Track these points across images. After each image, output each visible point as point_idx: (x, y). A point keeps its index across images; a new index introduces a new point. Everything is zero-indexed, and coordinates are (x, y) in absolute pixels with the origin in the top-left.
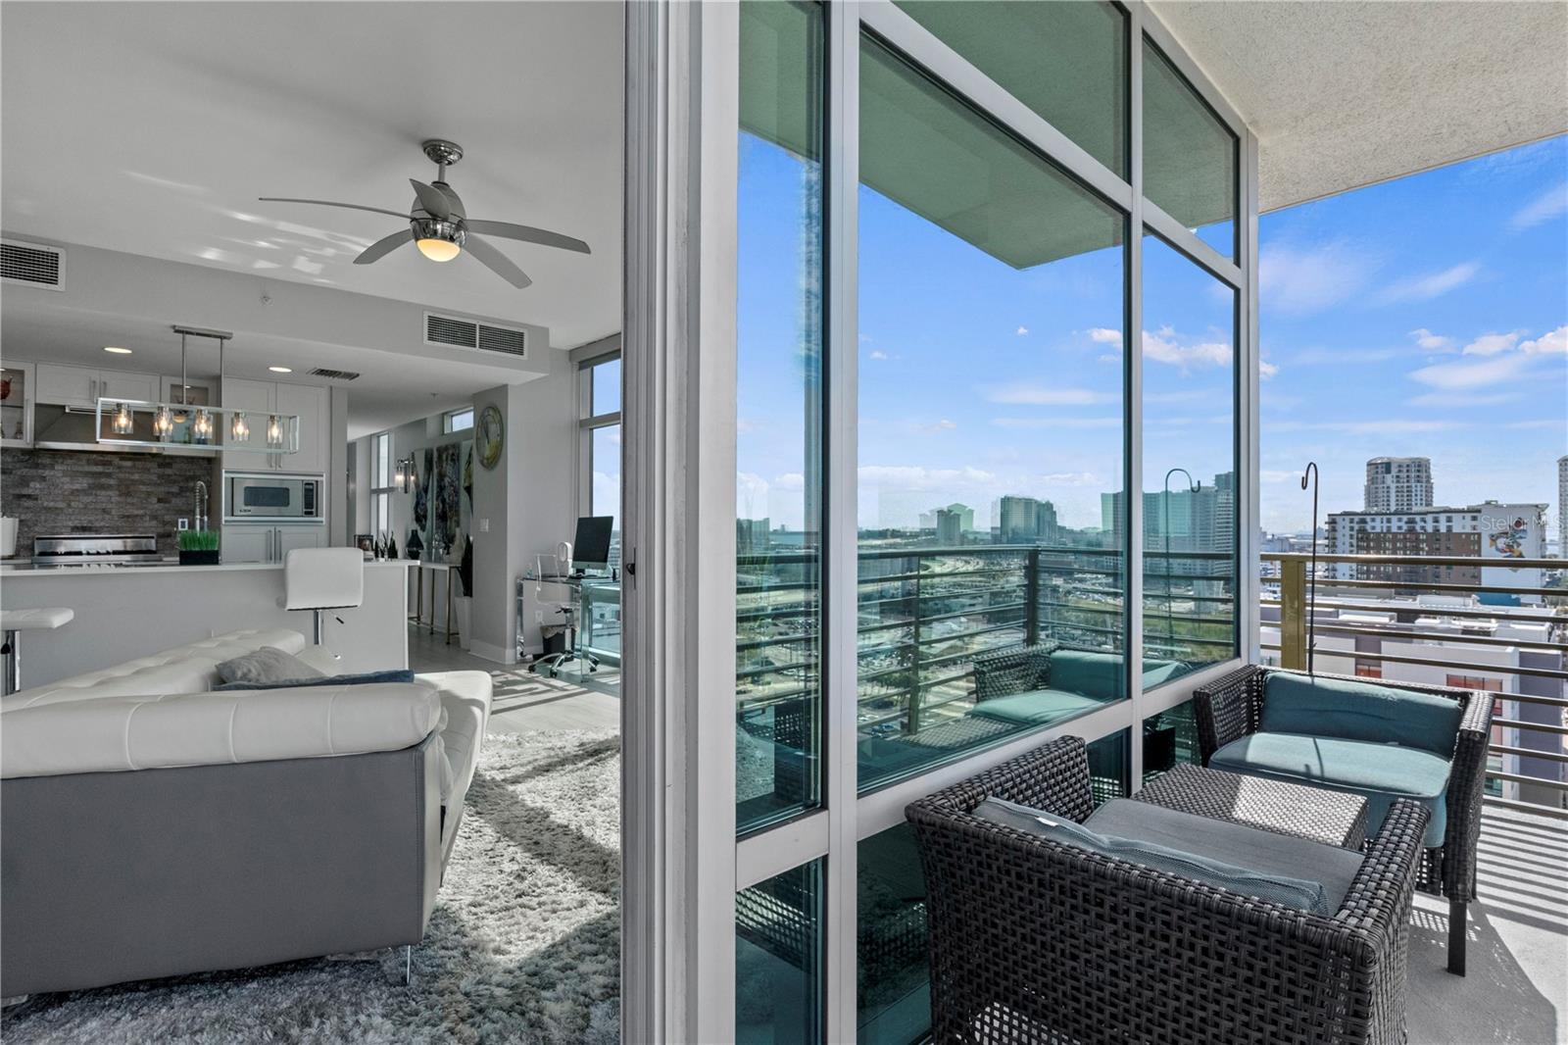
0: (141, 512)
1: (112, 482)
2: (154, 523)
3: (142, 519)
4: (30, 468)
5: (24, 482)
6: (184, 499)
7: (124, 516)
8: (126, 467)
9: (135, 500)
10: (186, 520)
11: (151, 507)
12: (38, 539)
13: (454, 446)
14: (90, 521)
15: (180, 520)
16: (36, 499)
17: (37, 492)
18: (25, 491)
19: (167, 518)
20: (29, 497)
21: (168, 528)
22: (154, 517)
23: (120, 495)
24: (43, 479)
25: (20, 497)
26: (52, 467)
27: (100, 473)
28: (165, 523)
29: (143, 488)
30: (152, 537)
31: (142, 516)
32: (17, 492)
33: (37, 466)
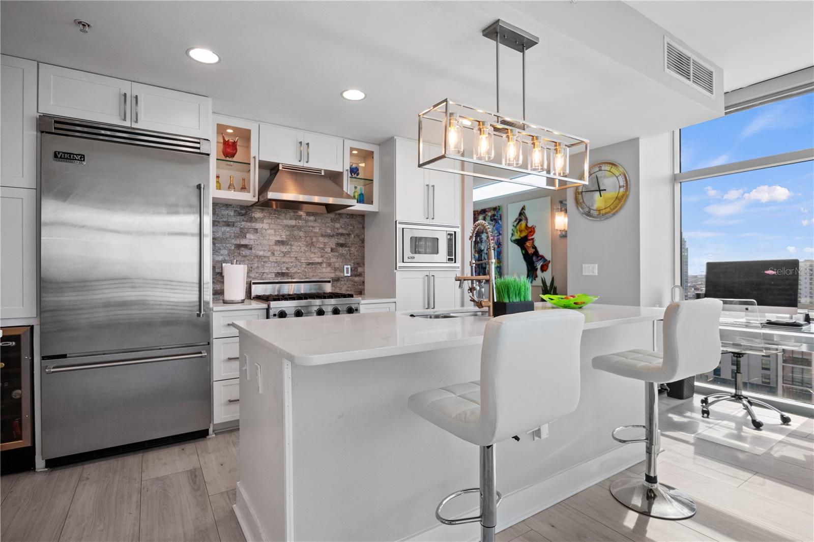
0: (320, 260)
1: (302, 234)
2: (329, 269)
3: (321, 265)
4: (247, 221)
5: (243, 234)
6: (347, 249)
7: (309, 264)
8: (311, 221)
9: (316, 250)
10: (349, 267)
11: (327, 255)
12: (254, 283)
13: (495, 209)
14: (287, 269)
15: (345, 267)
16: (251, 249)
17: (252, 243)
18: (243, 242)
19: (337, 265)
20: (246, 246)
21: (338, 274)
22: (329, 265)
23: (307, 246)
24: (256, 230)
25: (239, 246)
26: (261, 220)
27: (294, 226)
28: (335, 269)
29: (321, 239)
30: (329, 282)
31: (320, 264)
32: (238, 242)
33: (251, 220)
